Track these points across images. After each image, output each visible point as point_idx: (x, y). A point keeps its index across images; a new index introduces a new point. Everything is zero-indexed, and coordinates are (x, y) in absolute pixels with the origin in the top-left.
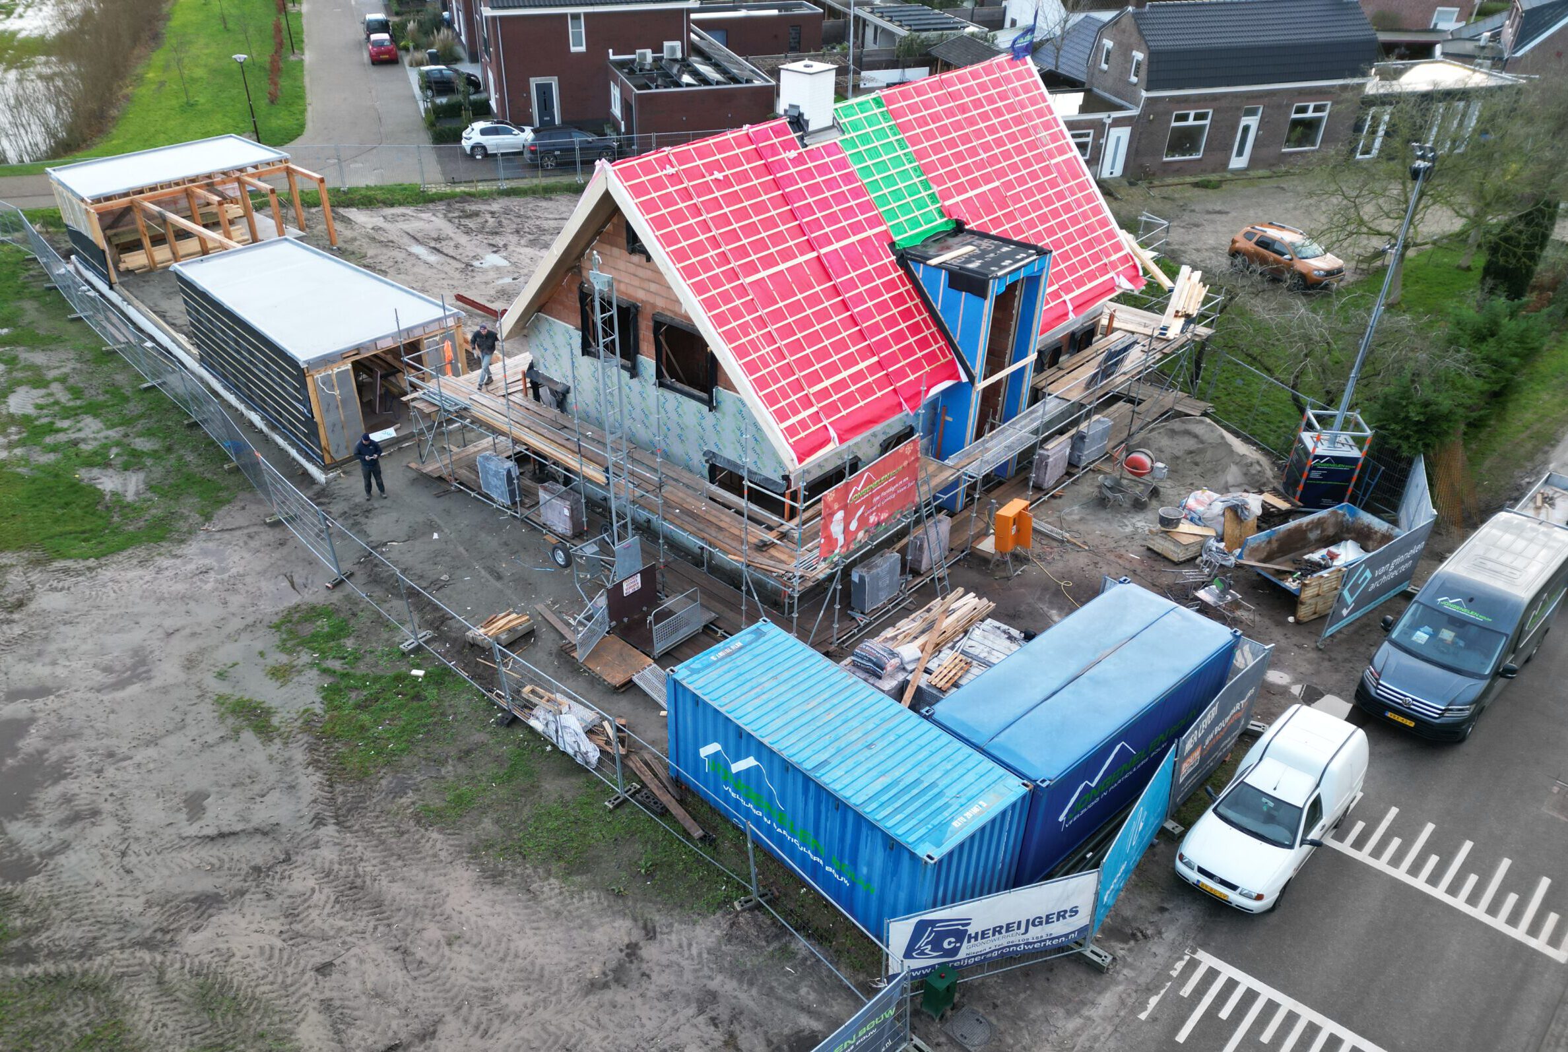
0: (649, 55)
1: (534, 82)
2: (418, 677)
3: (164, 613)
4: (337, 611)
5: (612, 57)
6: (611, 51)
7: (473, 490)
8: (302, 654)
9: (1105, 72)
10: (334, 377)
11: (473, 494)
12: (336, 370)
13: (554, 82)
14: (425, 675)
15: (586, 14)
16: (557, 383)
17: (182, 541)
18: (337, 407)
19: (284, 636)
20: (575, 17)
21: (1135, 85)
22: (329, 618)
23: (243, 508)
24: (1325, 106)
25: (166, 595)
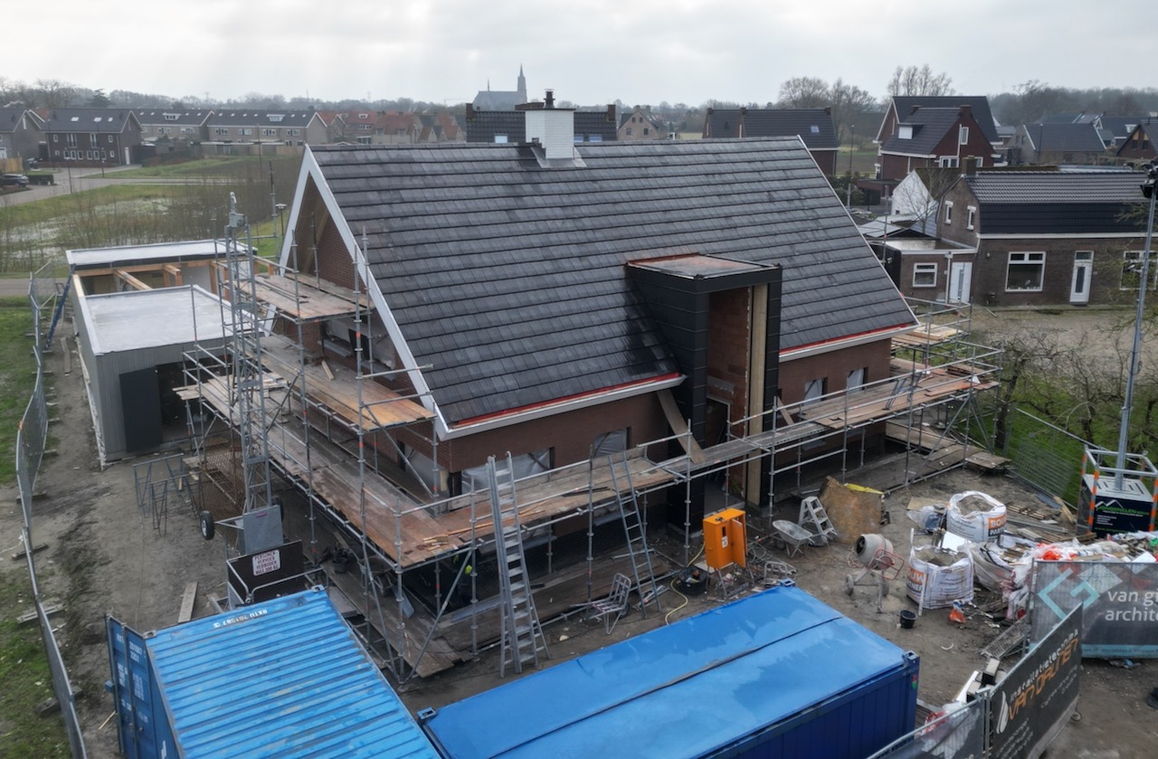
9: (949, 225)
21: (972, 231)
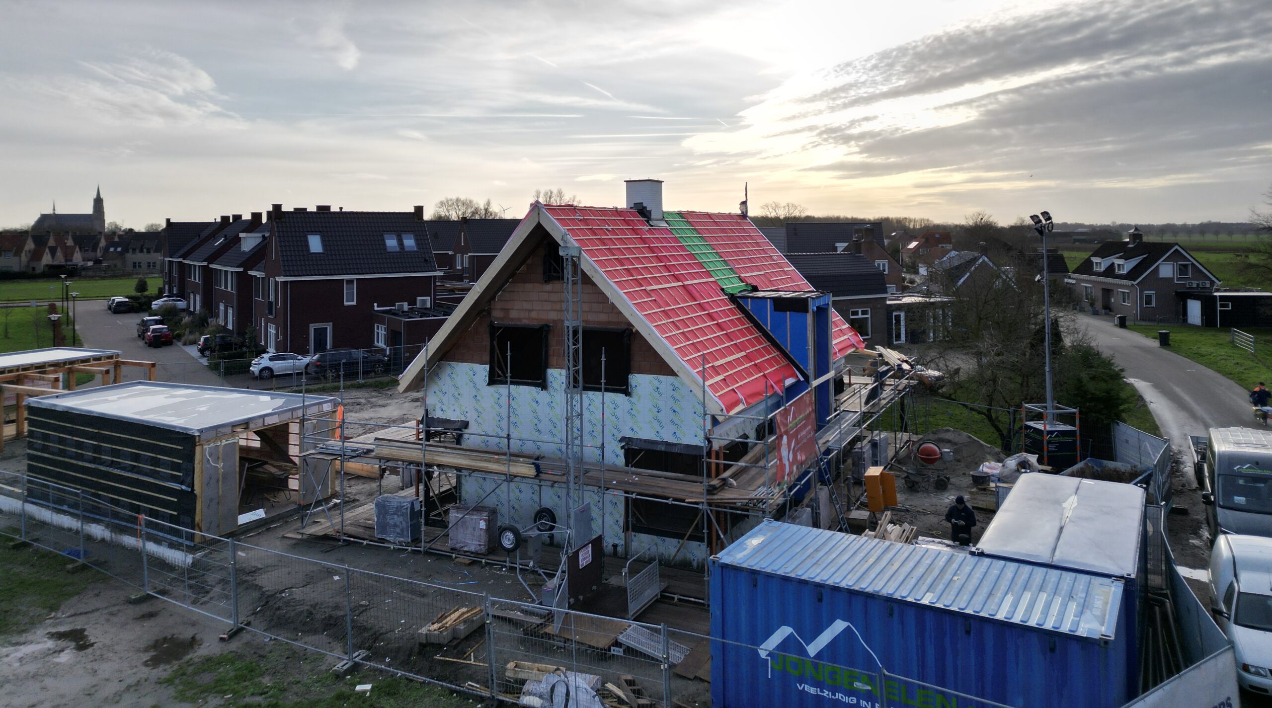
0: (406, 306)
1: (312, 327)
2: (365, 692)
3: (10, 693)
4: (240, 657)
5: (376, 308)
6: (375, 304)
7: (364, 539)
8: (209, 699)
10: (221, 449)
11: (365, 542)
12: (224, 442)
13: (329, 327)
14: (372, 690)
15: (357, 279)
16: (454, 422)
17: (24, 631)
18: (218, 481)
19: (181, 687)
20: (350, 282)
22: (233, 663)
23: (97, 595)
24: (867, 311)
25: (11, 677)
